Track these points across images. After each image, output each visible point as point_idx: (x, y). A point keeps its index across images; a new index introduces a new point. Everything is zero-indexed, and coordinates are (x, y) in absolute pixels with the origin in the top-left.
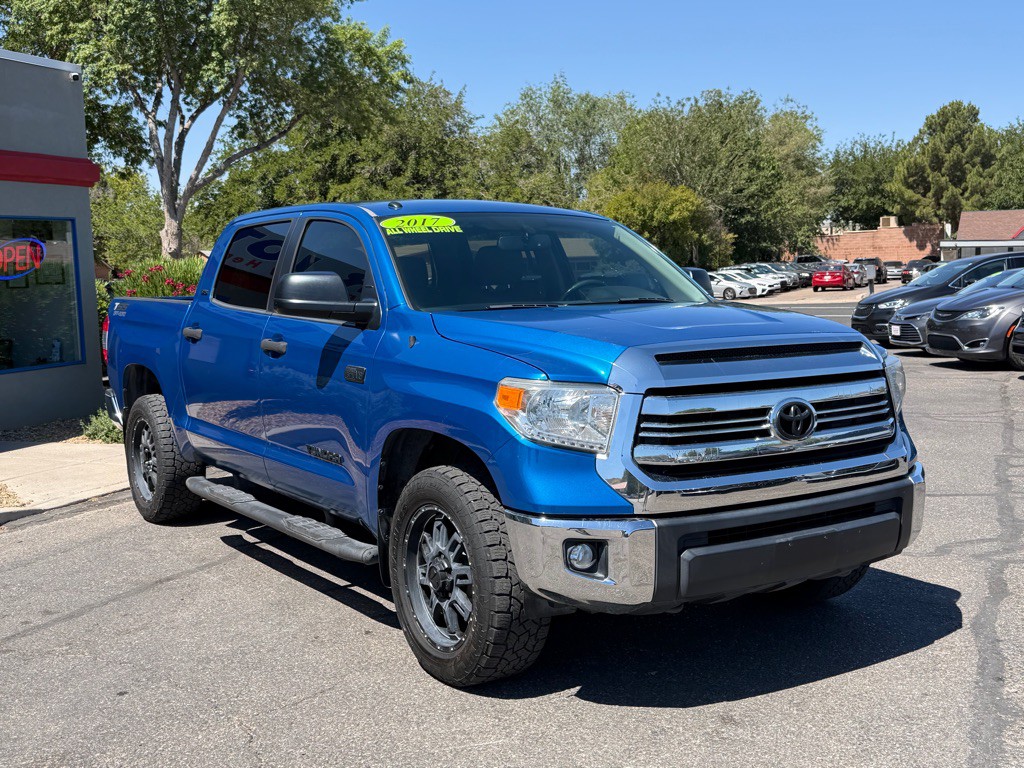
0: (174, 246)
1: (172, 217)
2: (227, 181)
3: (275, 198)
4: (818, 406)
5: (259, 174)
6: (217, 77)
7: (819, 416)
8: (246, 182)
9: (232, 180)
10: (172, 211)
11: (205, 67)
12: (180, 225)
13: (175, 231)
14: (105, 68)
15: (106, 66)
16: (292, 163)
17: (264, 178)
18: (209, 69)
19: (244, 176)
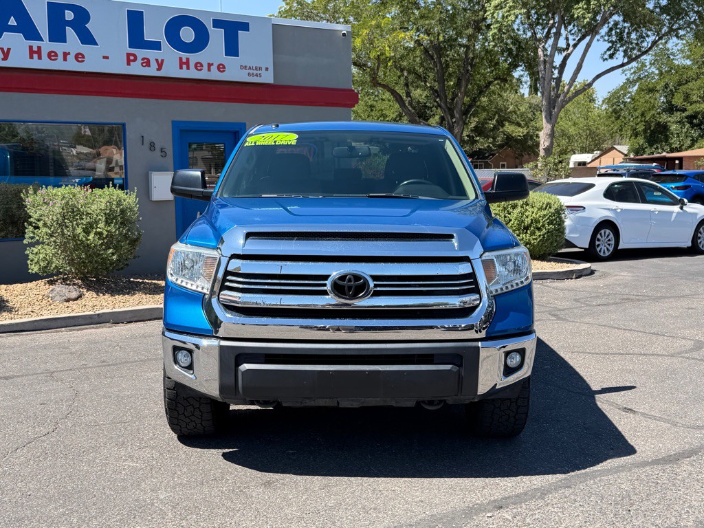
0: (547, 144)
1: (548, 122)
2: (637, 90)
3: (673, 103)
4: (375, 278)
5: (663, 84)
6: (584, 13)
7: (376, 286)
8: (652, 90)
9: (641, 90)
10: (548, 117)
11: (576, 6)
12: (553, 127)
13: (549, 132)
14: (508, 13)
15: (509, 11)
16: (690, 73)
17: (666, 86)
18: (580, 8)
19: (651, 86)
